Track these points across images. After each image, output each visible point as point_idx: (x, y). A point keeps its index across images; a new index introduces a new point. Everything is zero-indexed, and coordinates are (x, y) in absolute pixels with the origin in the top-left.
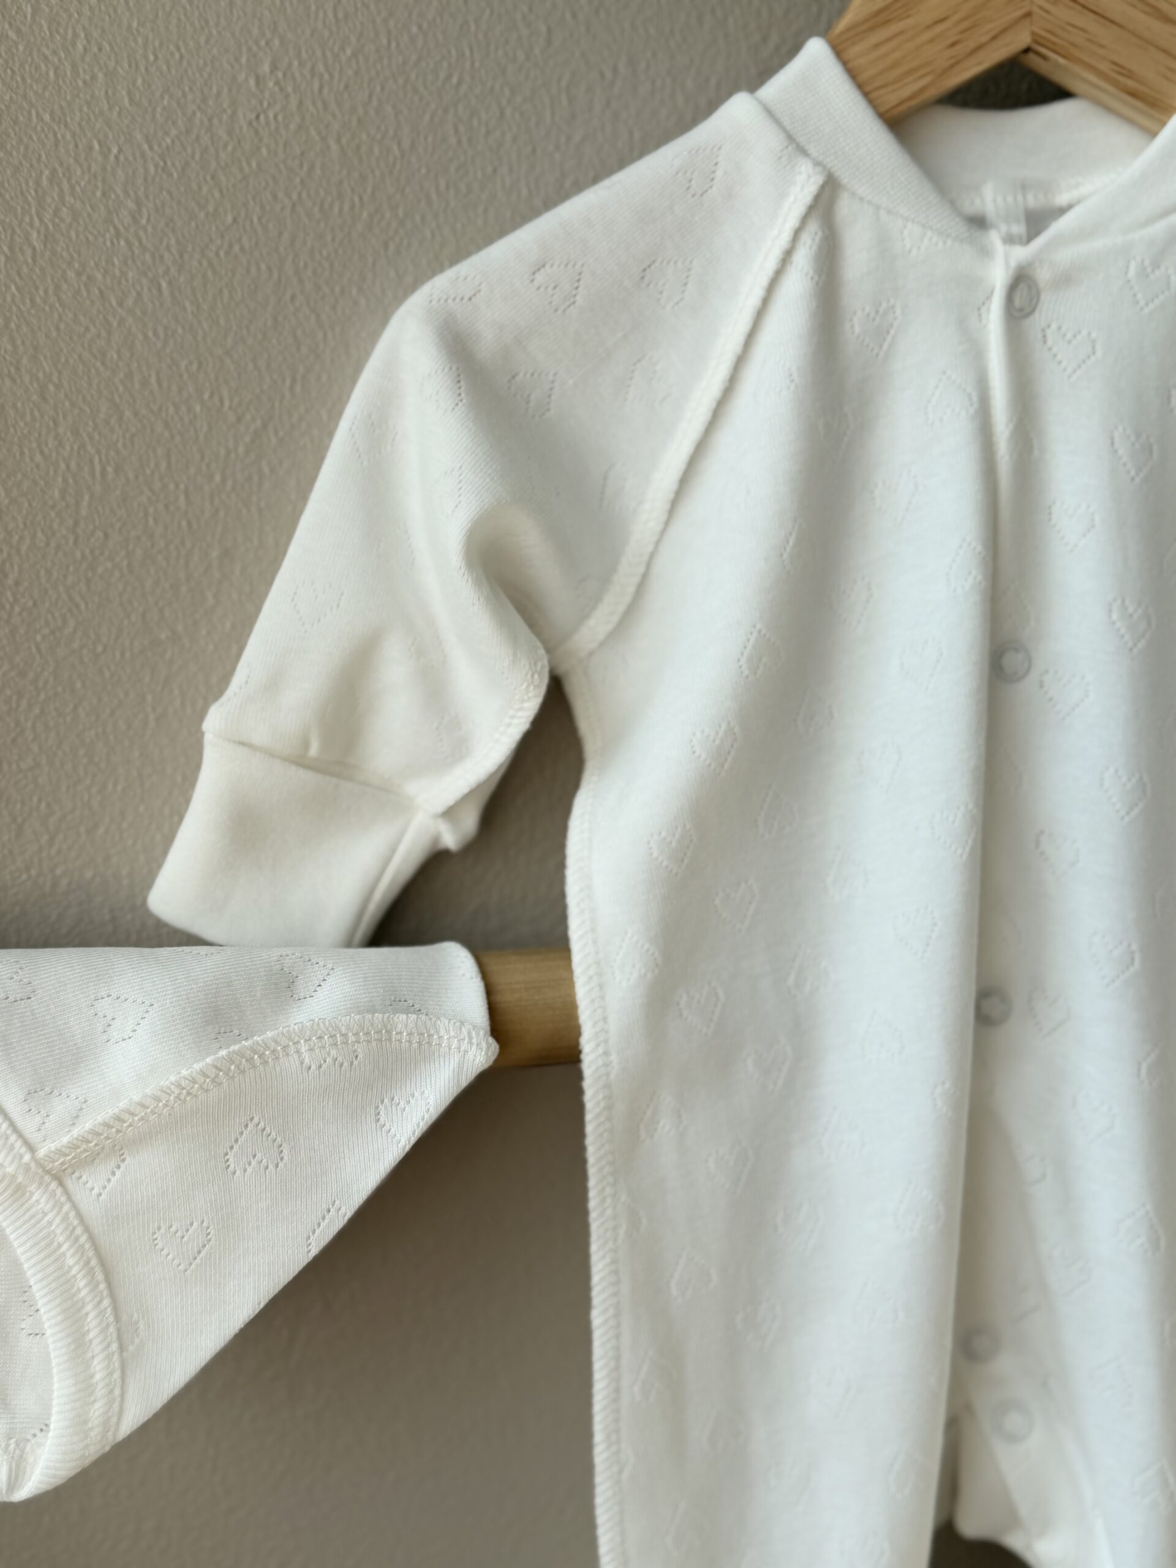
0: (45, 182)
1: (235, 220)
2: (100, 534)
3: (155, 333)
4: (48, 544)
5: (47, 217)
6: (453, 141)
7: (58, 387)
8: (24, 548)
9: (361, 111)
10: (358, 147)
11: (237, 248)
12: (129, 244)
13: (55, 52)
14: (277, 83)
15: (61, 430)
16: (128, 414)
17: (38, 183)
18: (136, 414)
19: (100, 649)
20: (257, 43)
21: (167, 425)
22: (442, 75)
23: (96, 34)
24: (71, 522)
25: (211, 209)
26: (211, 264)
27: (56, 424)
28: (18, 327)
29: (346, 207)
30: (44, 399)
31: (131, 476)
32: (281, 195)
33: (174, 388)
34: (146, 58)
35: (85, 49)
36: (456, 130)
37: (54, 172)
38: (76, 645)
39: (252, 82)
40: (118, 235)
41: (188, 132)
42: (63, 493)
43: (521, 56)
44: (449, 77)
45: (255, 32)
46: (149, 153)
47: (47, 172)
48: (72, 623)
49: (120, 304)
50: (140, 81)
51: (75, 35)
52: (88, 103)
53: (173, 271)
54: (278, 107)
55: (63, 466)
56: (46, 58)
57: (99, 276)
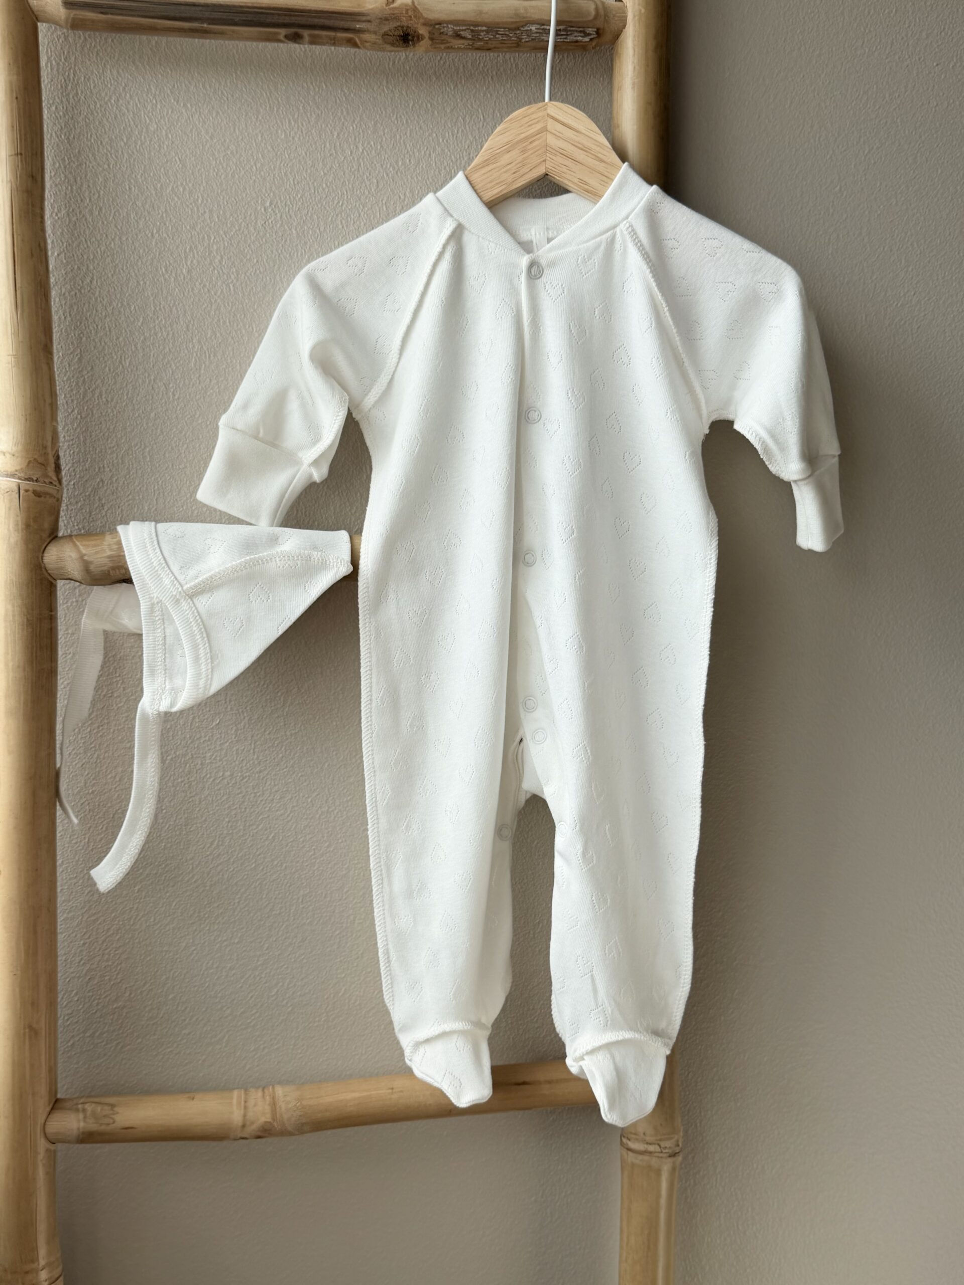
0: (188, 250)
1: (257, 261)
2: (208, 380)
3: (228, 305)
4: (189, 384)
5: (189, 263)
6: (340, 227)
7: (193, 325)
8: (181, 386)
9: (304, 218)
10: (304, 231)
11: (258, 272)
12: (219, 273)
13: (191, 204)
14: (272, 209)
15: (194, 341)
16: (218, 335)
17: (185, 252)
18: (221, 335)
19: (208, 423)
20: (264, 195)
21: (232, 338)
22: (336, 202)
23: (205, 196)
24: (197, 375)
25: (248, 257)
26: (248, 278)
27: (192, 339)
28: (179, 304)
29: (299, 254)
30: (188, 330)
31: (219, 357)
32: (274, 251)
33: (235, 325)
34: (223, 203)
35: (202, 202)
36: (342, 223)
37: (191, 247)
38: (200, 422)
39: (263, 210)
40: (214, 269)
41: (239, 230)
42: (195, 365)
43: (367, 192)
44: (339, 202)
45: (264, 191)
46: (225, 239)
47: (188, 247)
48: (198, 413)
49: (215, 294)
50: (221, 212)
51: (198, 197)
52: (203, 221)
53: (235, 281)
54: (272, 219)
55: (195, 355)
56: (188, 206)
57: (207, 284)
